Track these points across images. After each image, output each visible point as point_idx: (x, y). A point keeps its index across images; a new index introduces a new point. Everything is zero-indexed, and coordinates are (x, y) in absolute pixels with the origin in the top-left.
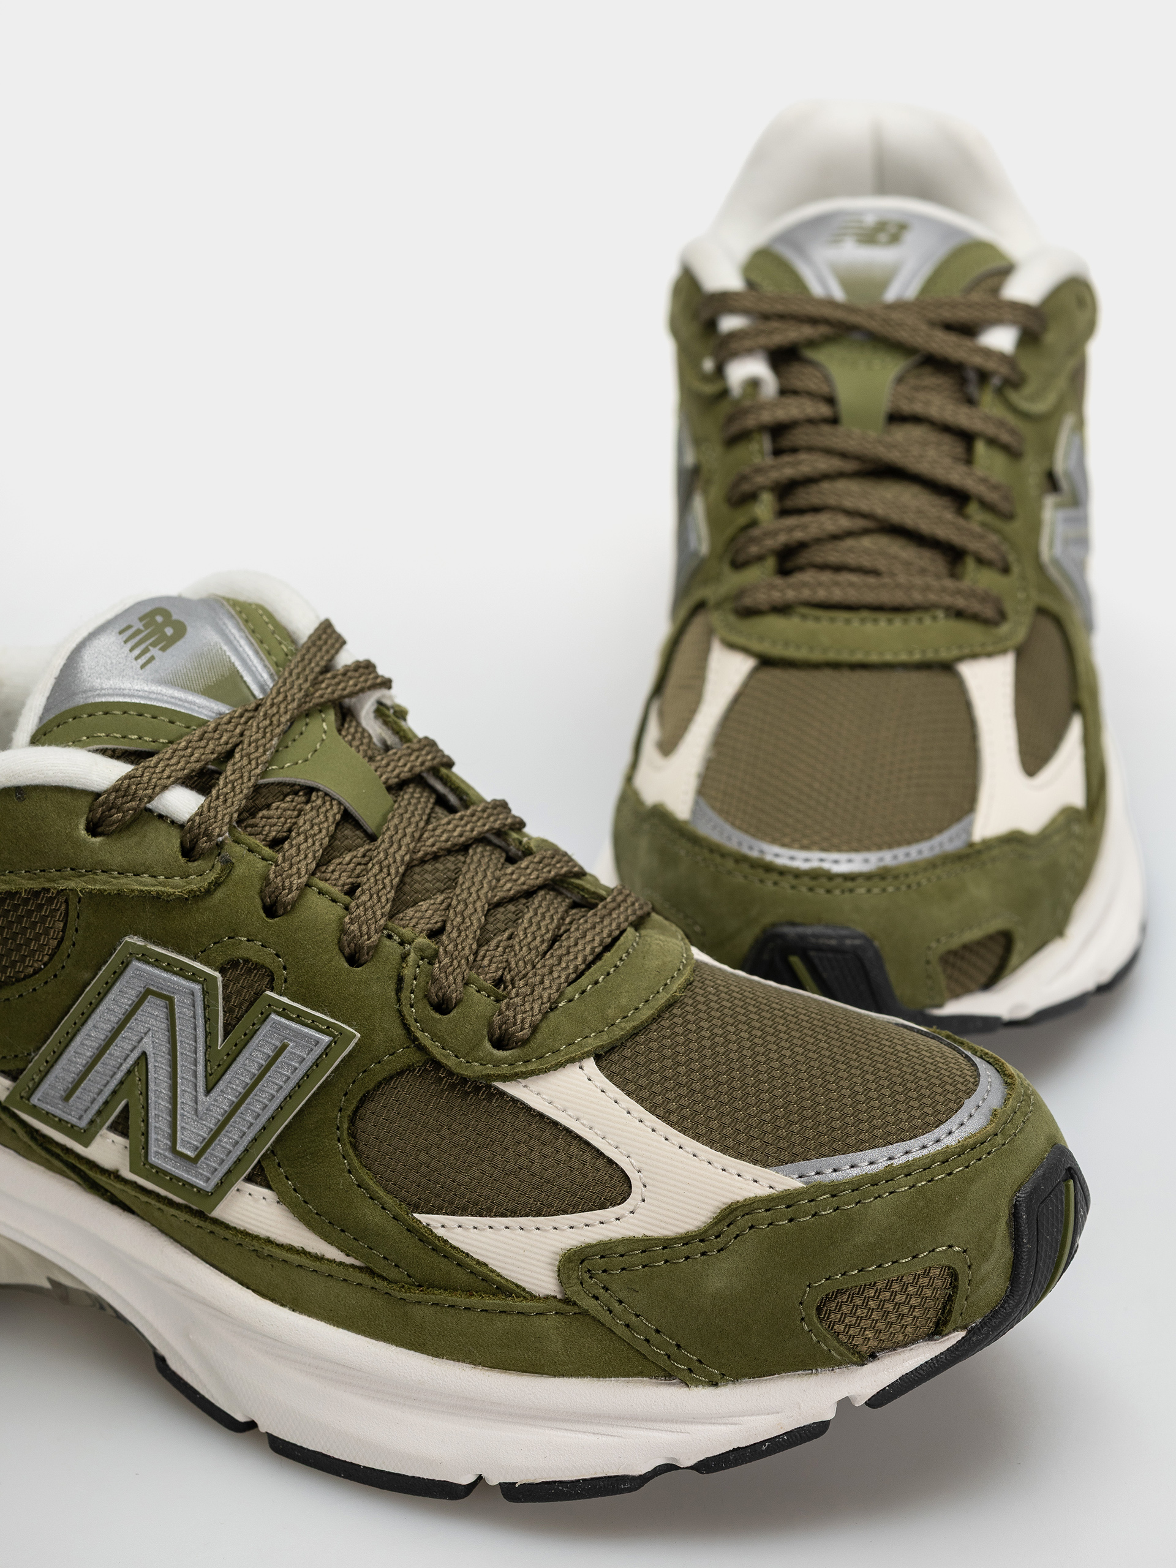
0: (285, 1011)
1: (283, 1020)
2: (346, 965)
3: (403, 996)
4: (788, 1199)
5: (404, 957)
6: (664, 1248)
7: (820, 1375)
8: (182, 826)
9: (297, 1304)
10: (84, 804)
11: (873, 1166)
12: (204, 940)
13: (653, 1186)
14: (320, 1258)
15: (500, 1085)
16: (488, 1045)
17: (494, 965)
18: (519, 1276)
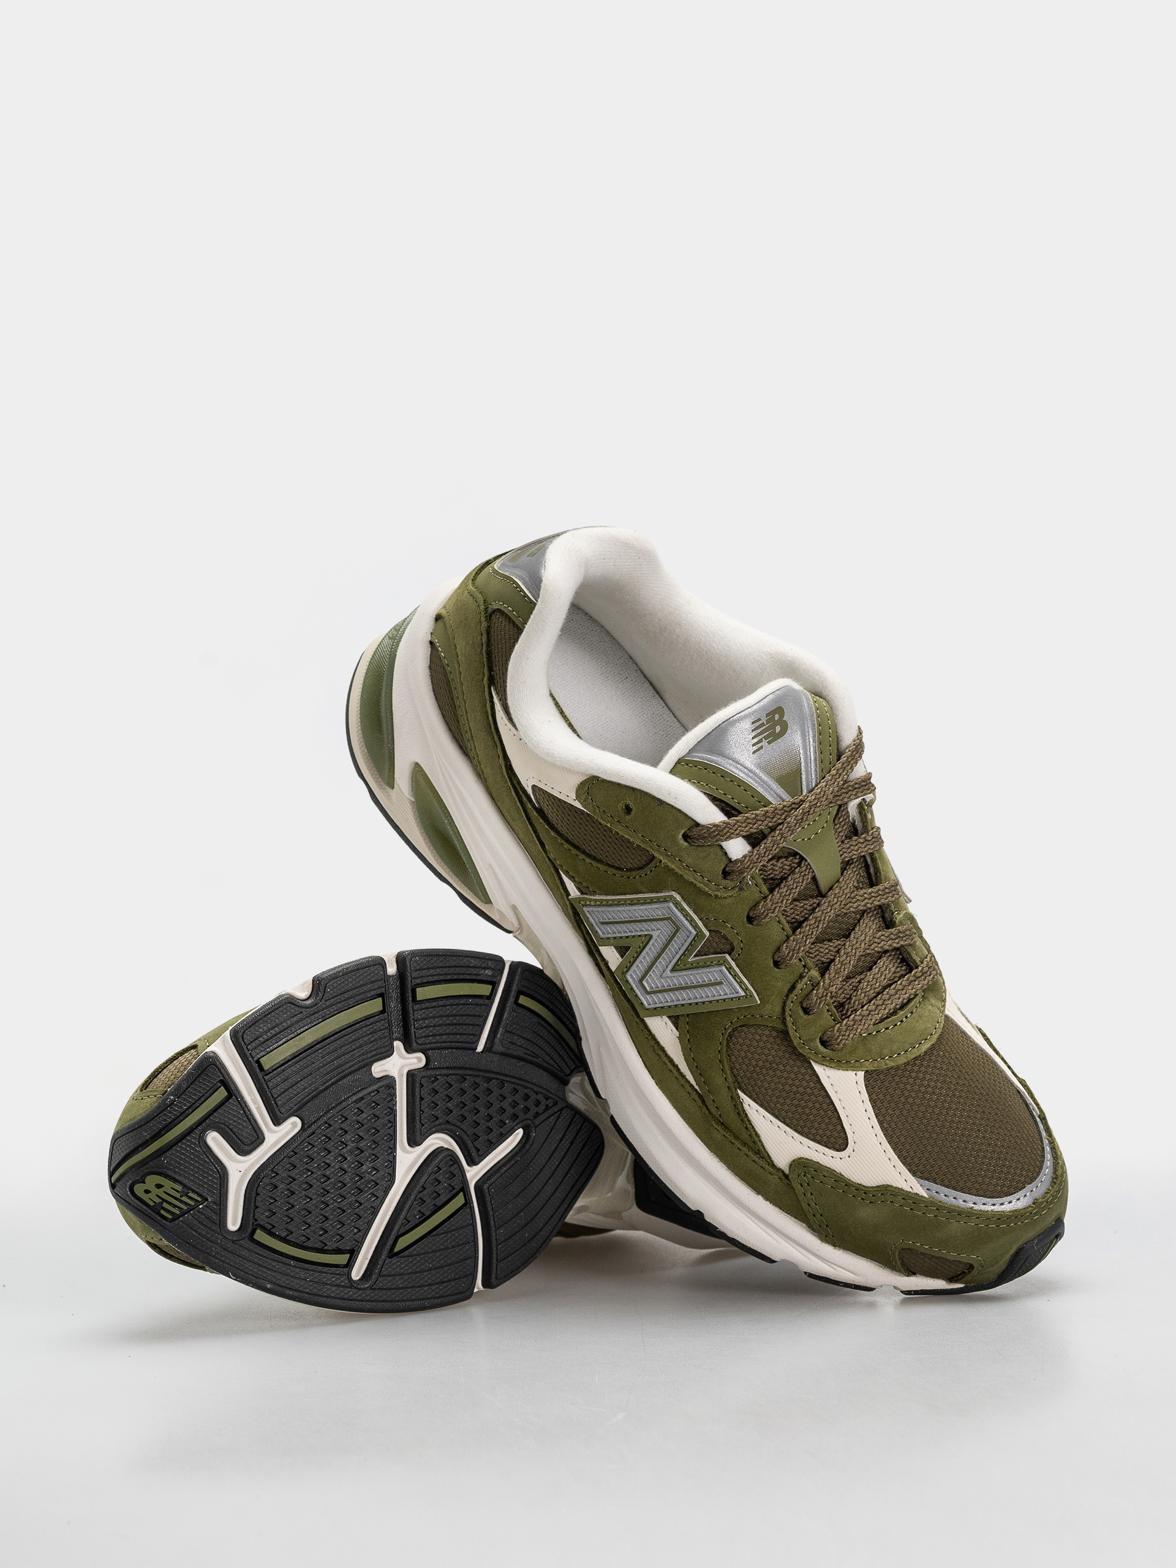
0: (730, 969)
1: (727, 972)
2: (772, 964)
3: (791, 996)
4: (915, 1199)
5: (801, 977)
6: (846, 1185)
7: (885, 1271)
8: (730, 860)
9: (660, 1083)
10: (688, 824)
11: (964, 1203)
12: (710, 916)
13: (857, 1154)
14: (684, 1077)
15: (813, 1063)
16: (818, 1041)
17: (843, 995)
18: (771, 1151)
